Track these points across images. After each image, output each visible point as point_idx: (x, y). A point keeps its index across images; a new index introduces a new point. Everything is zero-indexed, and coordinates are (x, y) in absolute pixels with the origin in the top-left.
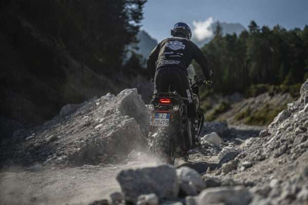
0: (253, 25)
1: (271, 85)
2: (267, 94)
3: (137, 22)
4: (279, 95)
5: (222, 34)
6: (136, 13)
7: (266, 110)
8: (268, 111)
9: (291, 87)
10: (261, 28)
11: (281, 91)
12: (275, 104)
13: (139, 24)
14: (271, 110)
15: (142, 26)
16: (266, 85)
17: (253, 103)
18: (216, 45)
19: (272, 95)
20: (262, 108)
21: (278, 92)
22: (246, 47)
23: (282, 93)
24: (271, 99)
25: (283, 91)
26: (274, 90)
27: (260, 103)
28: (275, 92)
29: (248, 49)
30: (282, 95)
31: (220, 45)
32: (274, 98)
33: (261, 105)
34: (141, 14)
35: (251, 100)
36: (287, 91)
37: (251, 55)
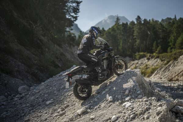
0: (139, 18)
1: (148, 53)
2: (146, 58)
3: (76, 14)
4: (153, 60)
5: (120, 22)
6: (75, 9)
7: (145, 68)
8: (147, 68)
9: (160, 55)
10: (143, 20)
11: (154, 57)
12: (151, 65)
13: (77, 15)
14: (149, 68)
15: (78, 16)
16: (145, 53)
17: (137, 63)
18: (116, 29)
19: (148, 59)
20: (143, 66)
21: (152, 58)
22: (134, 31)
23: (154, 58)
24: (148, 61)
25: (155, 57)
26: (150, 56)
27: (142, 63)
28: (150, 57)
29: (135, 32)
30: (155, 59)
31: (118, 29)
32: (149, 61)
33: (142, 65)
34: (78, 10)
35: (136, 61)
36: (158, 57)
37: (137, 36)
